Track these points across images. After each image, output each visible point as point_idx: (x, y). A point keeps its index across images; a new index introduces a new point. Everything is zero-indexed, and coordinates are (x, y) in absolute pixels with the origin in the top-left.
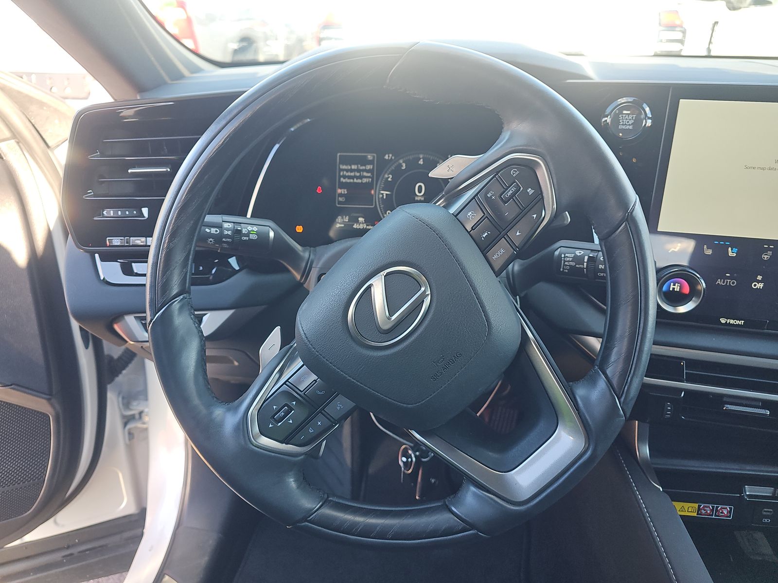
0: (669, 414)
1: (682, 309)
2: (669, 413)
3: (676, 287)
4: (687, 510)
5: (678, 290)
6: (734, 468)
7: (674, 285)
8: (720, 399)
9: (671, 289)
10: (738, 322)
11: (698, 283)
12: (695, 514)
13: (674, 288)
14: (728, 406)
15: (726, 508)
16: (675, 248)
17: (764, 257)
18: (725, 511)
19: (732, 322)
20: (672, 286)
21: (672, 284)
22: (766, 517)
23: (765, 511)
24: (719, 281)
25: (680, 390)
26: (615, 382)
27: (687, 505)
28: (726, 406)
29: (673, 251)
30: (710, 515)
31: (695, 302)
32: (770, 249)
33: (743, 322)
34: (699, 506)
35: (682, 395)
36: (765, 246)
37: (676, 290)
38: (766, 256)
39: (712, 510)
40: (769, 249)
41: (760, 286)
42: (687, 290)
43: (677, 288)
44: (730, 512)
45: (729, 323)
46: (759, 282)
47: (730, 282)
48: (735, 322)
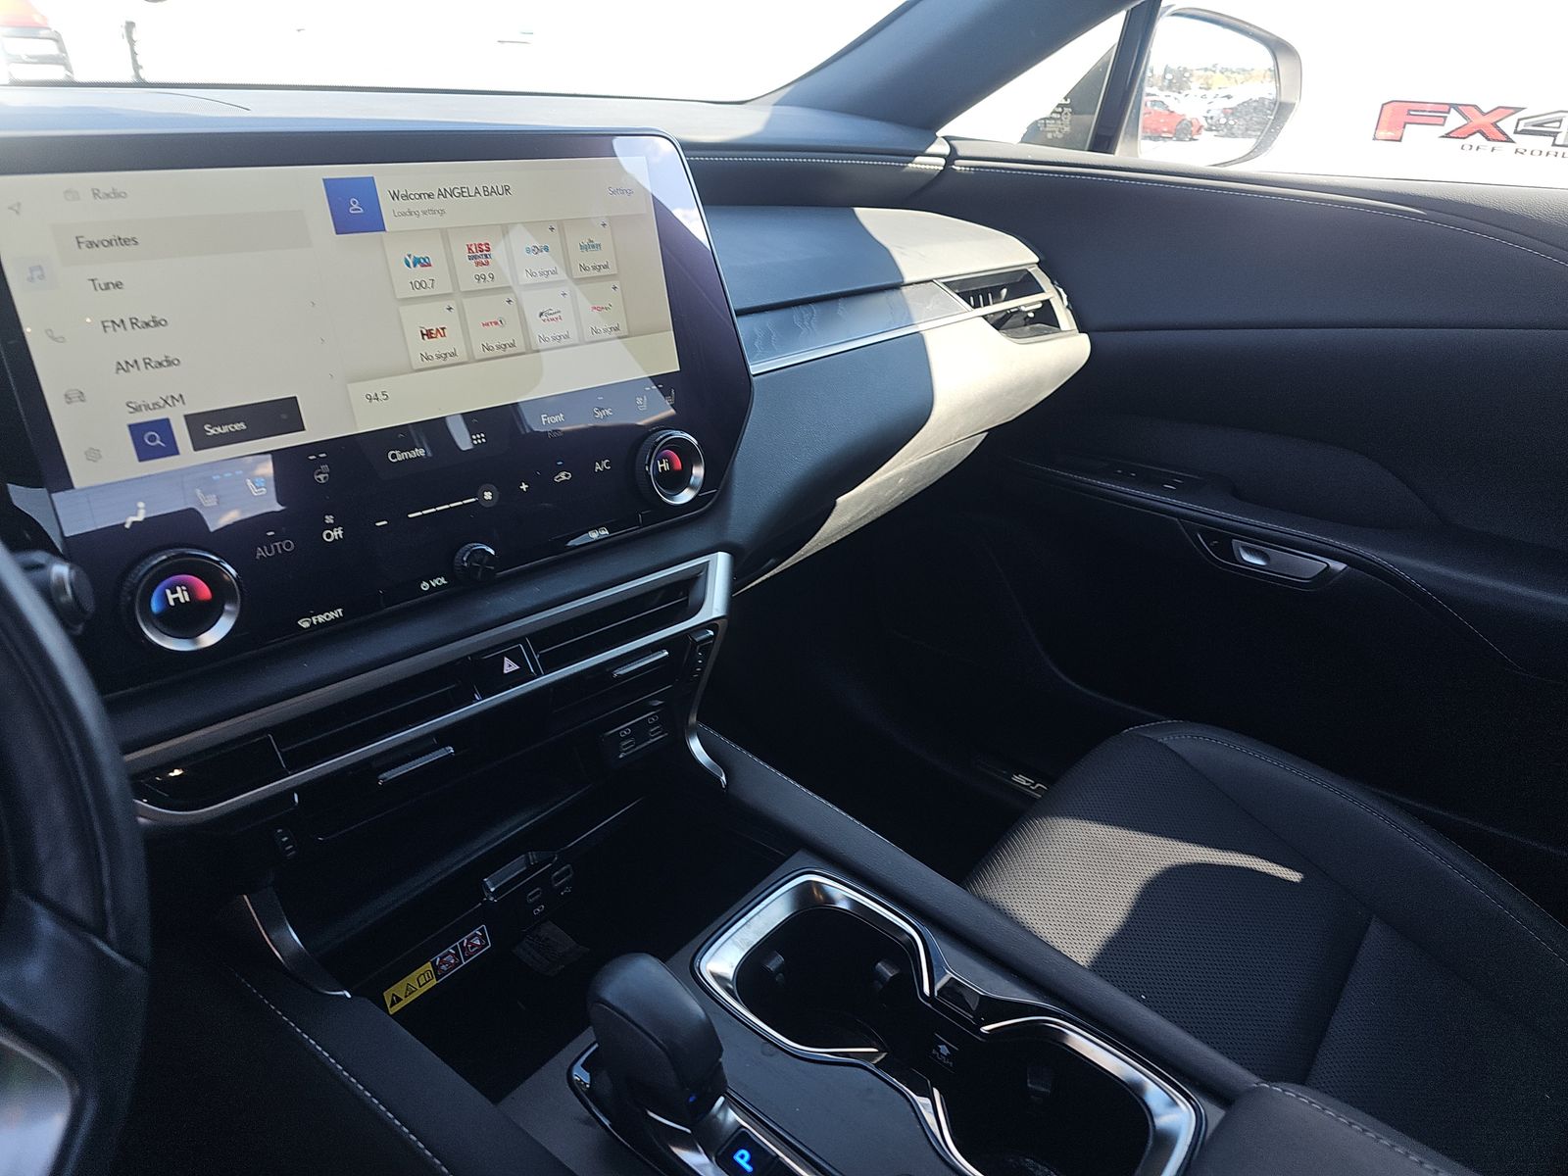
0: (291, 850)
1: (210, 638)
2: (291, 847)
3: (179, 595)
4: (418, 987)
5: (188, 599)
6: (456, 861)
7: (174, 592)
8: (368, 769)
9: (172, 603)
10: (332, 615)
11: (220, 572)
12: (434, 982)
13: (176, 600)
14: (385, 775)
15: (476, 935)
16: (136, 515)
17: (319, 479)
18: (476, 940)
19: (321, 618)
20: (171, 597)
21: (168, 592)
22: (537, 904)
23: (531, 897)
24: (260, 553)
25: (287, 794)
26: (78, 905)
27: (412, 979)
28: (381, 776)
29: (134, 522)
30: (456, 965)
31: (230, 613)
32: (323, 461)
33: (340, 610)
34: (433, 964)
35: (296, 800)
36: (311, 458)
37: (182, 601)
38: (321, 476)
39: (457, 955)
40: (320, 461)
41: (337, 533)
42: (205, 592)
43: (183, 596)
44: (484, 937)
45: (317, 622)
46: (331, 527)
47: (281, 545)
48: (327, 617)
